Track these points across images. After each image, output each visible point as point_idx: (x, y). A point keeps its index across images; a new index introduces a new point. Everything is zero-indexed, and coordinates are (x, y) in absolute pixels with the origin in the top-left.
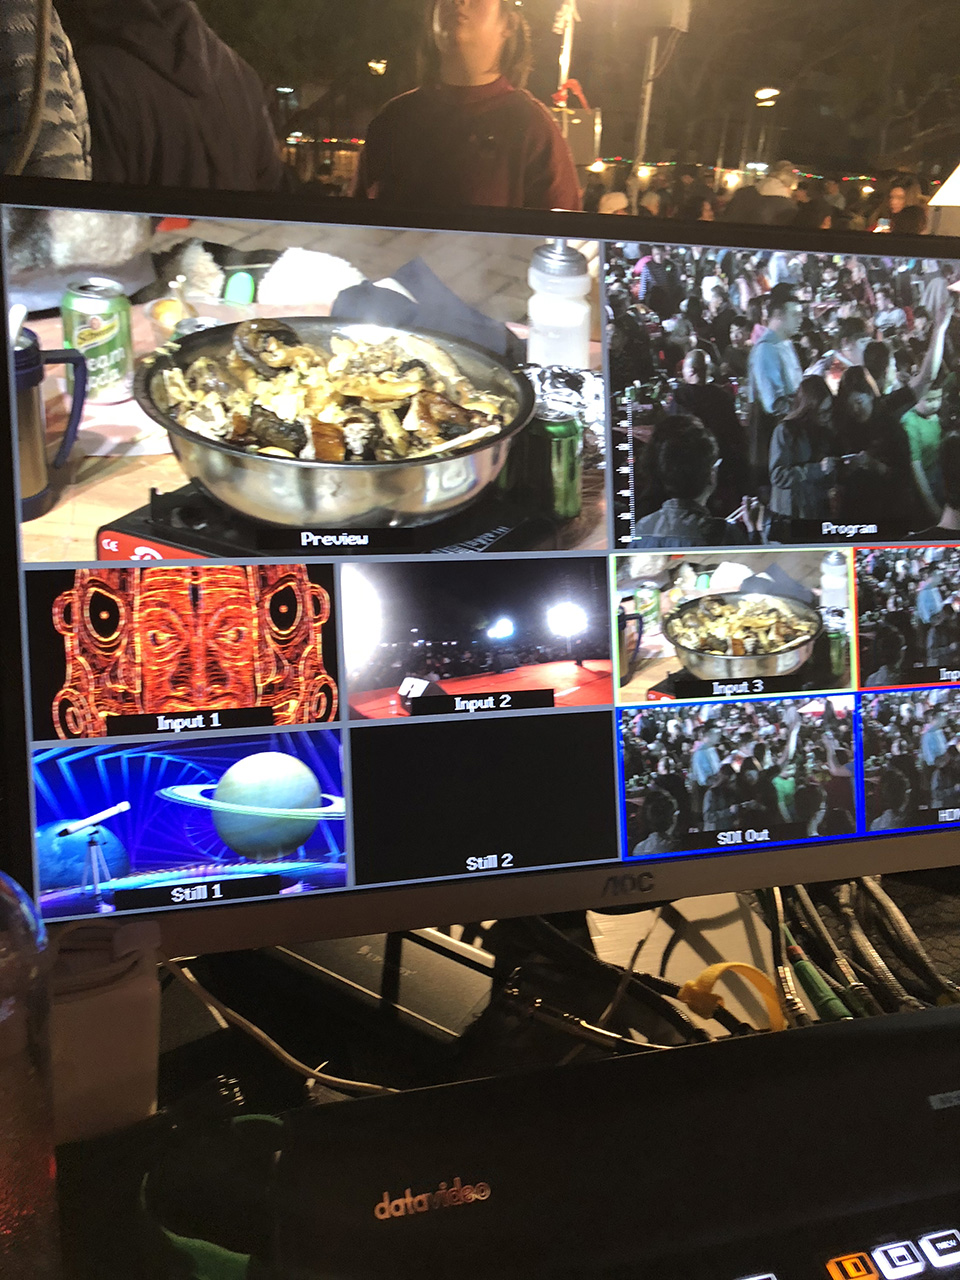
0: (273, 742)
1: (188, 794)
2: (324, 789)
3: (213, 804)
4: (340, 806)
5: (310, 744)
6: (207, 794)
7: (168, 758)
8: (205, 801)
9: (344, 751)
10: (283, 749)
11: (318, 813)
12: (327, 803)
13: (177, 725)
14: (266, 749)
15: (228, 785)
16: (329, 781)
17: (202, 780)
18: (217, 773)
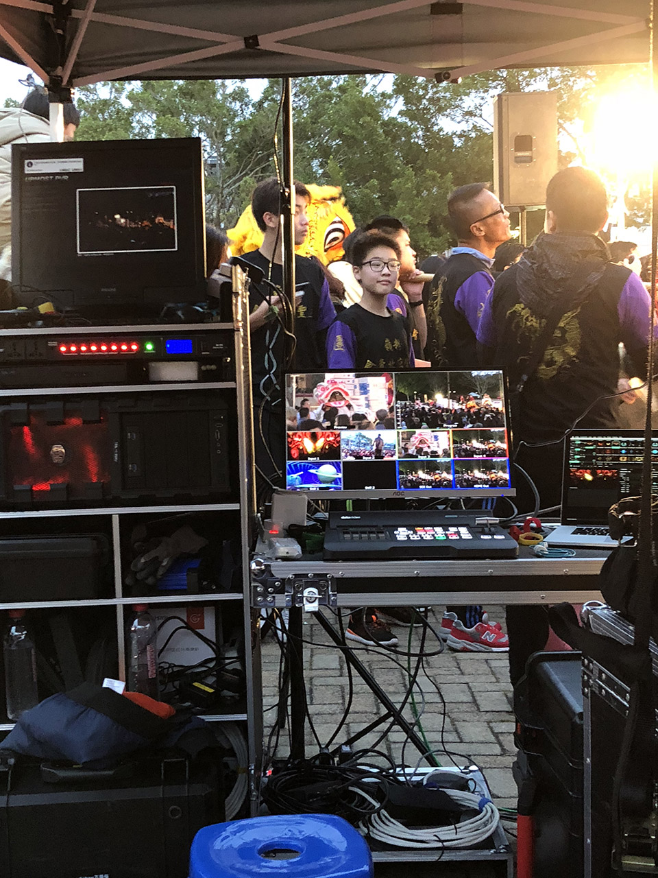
1: (313, 471)
3: (318, 473)
5: (335, 464)
6: (317, 471)
7: (310, 465)
8: (316, 473)
9: (341, 466)
10: (330, 464)
12: (338, 475)
14: (327, 464)
15: (320, 470)
16: (338, 471)
18: (318, 468)
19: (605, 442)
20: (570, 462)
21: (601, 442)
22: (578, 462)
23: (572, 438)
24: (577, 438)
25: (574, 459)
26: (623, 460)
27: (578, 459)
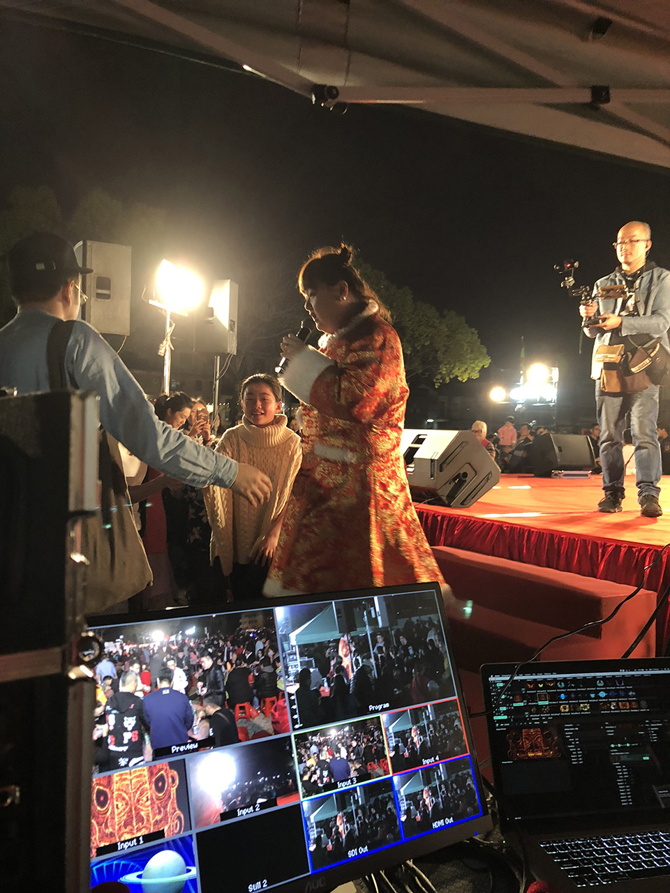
0: (166, 845)
1: (131, 878)
2: (187, 864)
3: (142, 881)
4: (194, 871)
5: (180, 843)
6: (140, 876)
7: (122, 862)
8: (138, 880)
9: (194, 844)
10: (170, 849)
11: (186, 876)
12: (189, 871)
13: (126, 846)
14: (163, 850)
15: (148, 870)
16: (189, 861)
17: (137, 870)
18: (143, 866)
19: (535, 682)
20: (495, 718)
21: (530, 683)
22: (506, 717)
23: (492, 679)
24: (497, 678)
25: (500, 713)
26: (565, 709)
27: (505, 713)
